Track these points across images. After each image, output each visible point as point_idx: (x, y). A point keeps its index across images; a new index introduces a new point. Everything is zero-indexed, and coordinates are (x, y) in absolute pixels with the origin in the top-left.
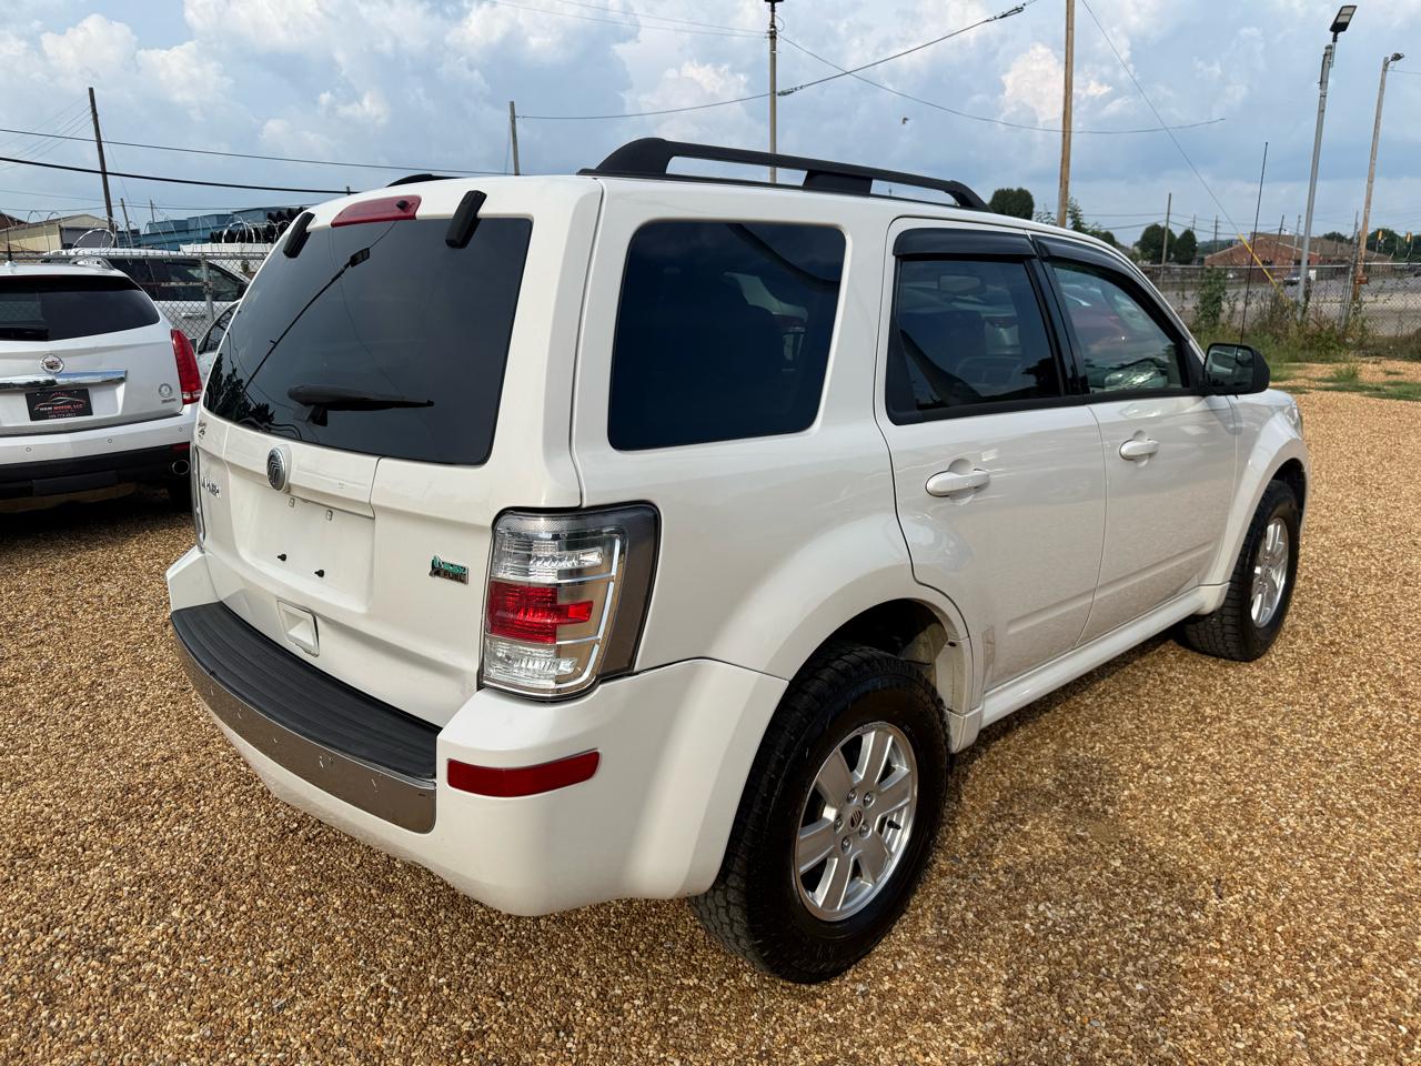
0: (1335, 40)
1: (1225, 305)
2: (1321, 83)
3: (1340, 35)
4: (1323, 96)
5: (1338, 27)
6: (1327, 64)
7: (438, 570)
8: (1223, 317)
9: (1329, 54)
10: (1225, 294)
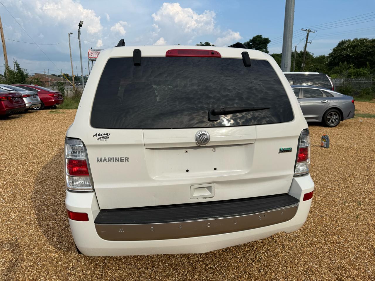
0: (80, 28)
1: (65, 92)
2: (79, 38)
3: (81, 27)
4: (80, 41)
5: (80, 26)
6: (79, 34)
7: (282, 151)
8: (65, 94)
9: (79, 31)
10: (65, 88)
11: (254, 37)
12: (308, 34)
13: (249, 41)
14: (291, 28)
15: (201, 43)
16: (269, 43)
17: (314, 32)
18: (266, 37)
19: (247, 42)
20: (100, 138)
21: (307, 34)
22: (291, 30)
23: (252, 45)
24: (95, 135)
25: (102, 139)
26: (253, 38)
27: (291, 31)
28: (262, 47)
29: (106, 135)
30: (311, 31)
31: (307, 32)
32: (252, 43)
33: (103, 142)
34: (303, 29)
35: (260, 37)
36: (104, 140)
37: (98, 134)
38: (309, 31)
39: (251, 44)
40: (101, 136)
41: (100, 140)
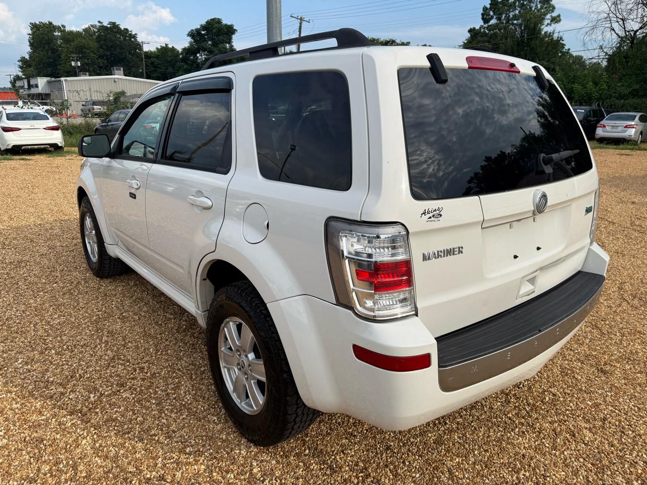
11: (208, 21)
12: (301, 24)
13: (199, 27)
14: (279, 11)
15: (99, 22)
16: (234, 34)
17: (309, 22)
18: (229, 23)
19: (196, 29)
20: (430, 218)
21: (299, 25)
22: (278, 14)
23: (205, 35)
24: (423, 213)
25: (432, 219)
26: (206, 22)
27: (278, 17)
28: (224, 40)
29: (438, 212)
30: (305, 19)
31: (299, 20)
32: (205, 32)
33: (436, 224)
34: (293, 15)
35: (218, 21)
36: (436, 220)
37: (426, 211)
38: (301, 19)
39: (203, 32)
40: (431, 215)
41: (431, 221)
